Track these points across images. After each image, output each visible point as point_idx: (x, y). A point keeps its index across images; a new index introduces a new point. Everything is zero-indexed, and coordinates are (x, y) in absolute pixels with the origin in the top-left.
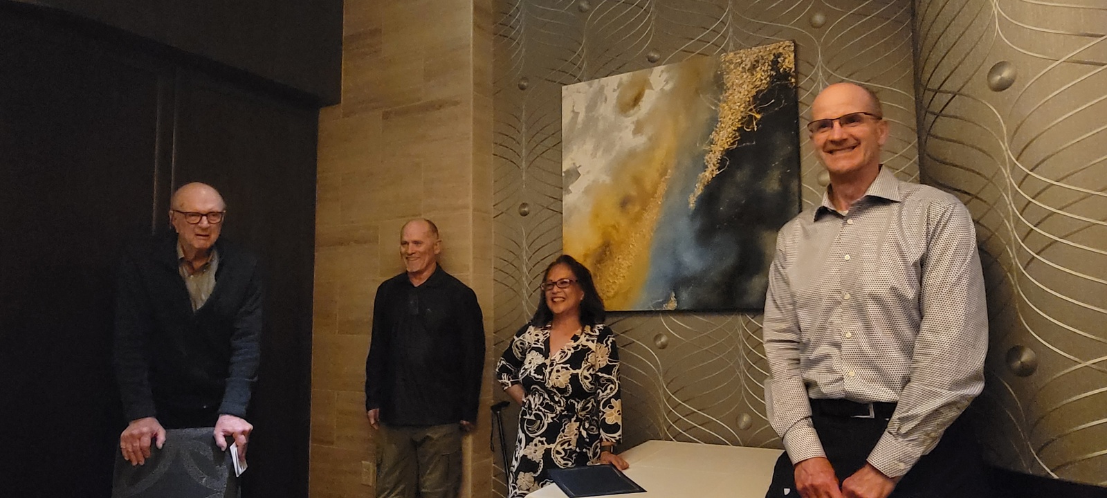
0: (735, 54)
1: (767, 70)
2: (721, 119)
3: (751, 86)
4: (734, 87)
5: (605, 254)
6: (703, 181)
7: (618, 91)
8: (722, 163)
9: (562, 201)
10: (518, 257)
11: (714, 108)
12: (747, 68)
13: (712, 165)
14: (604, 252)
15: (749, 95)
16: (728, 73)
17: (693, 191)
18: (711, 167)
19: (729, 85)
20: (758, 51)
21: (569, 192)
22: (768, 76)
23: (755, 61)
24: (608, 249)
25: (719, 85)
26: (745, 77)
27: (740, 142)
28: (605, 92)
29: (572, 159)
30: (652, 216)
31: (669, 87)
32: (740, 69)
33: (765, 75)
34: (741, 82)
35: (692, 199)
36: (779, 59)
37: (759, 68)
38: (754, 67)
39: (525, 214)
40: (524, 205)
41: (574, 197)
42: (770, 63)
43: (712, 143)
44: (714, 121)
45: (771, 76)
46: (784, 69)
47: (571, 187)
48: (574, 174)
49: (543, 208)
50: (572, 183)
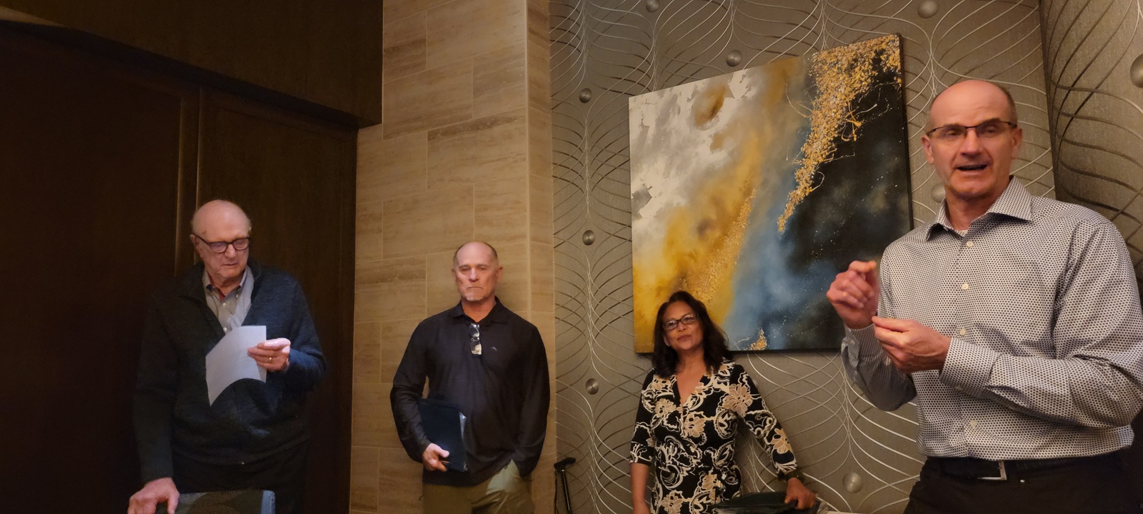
0: (829, 53)
1: (868, 70)
2: (815, 128)
3: (850, 89)
4: (829, 91)
6: (794, 200)
7: (693, 101)
8: (816, 179)
9: (631, 227)
10: (582, 291)
11: (805, 116)
12: (844, 68)
13: (805, 183)
14: (680, 284)
15: (847, 100)
16: (820, 75)
17: (782, 212)
18: (803, 185)
19: (822, 89)
20: (856, 48)
21: (639, 217)
22: (869, 76)
23: (853, 60)
24: (685, 280)
25: (810, 88)
26: (841, 78)
27: (837, 155)
28: (678, 101)
29: (642, 180)
30: (735, 242)
31: (751, 94)
32: (835, 70)
33: (865, 76)
34: (836, 85)
35: (781, 221)
36: (882, 57)
37: (859, 67)
38: (851, 68)
39: (589, 243)
40: (588, 232)
41: (645, 223)
42: (871, 61)
43: (803, 156)
44: (805, 132)
45: (872, 77)
46: (889, 68)
47: (641, 212)
48: (645, 196)
49: (609, 235)
50: (642, 207)
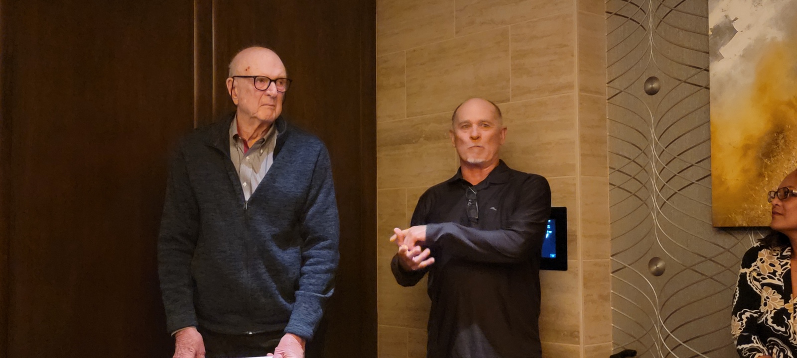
5: (777, 144)
9: (708, 71)
10: (645, 153)
14: (775, 142)
21: (719, 57)
24: (781, 136)
29: (723, 10)
39: (652, 92)
40: (651, 79)
41: (728, 64)
47: (722, 51)
48: (728, 30)
49: (678, 82)
50: (723, 44)
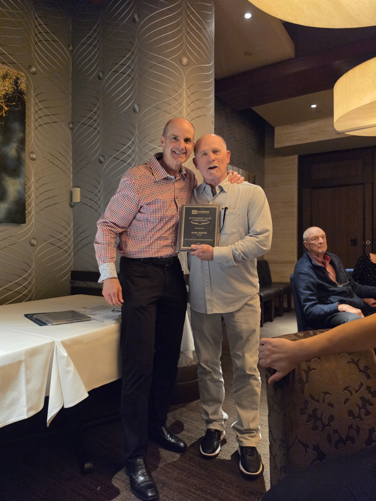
1: (12, 84)
22: (12, 87)
23: (5, 74)
33: (10, 86)
36: (19, 82)
37: (8, 79)
38: (4, 77)
42: (13, 80)
45: (14, 89)
46: (21, 88)
